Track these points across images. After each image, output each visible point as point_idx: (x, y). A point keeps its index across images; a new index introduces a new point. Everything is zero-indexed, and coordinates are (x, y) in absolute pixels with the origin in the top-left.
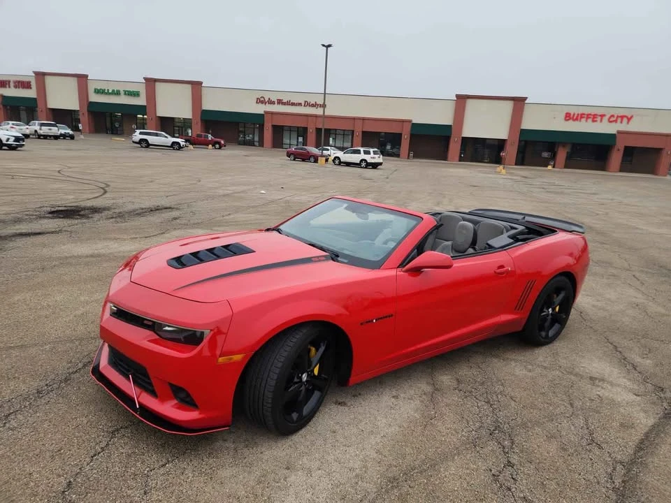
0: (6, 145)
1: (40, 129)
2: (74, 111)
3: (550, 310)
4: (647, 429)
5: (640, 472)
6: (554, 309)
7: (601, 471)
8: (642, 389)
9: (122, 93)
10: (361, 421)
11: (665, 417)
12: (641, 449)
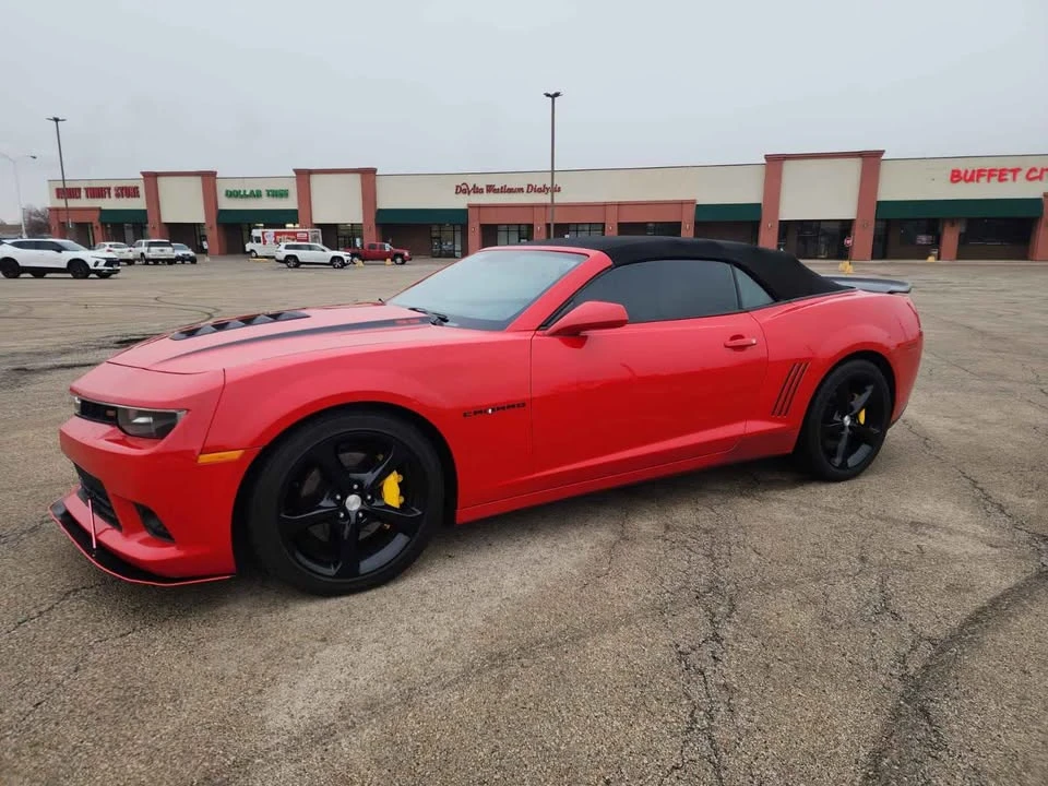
0: (95, 272)
1: (148, 251)
2: (199, 224)
3: (846, 418)
4: (999, 593)
5: (963, 653)
6: (855, 418)
7: (887, 651)
8: (1007, 537)
9: (264, 193)
10: (476, 579)
11: (1038, 577)
12: (977, 621)
